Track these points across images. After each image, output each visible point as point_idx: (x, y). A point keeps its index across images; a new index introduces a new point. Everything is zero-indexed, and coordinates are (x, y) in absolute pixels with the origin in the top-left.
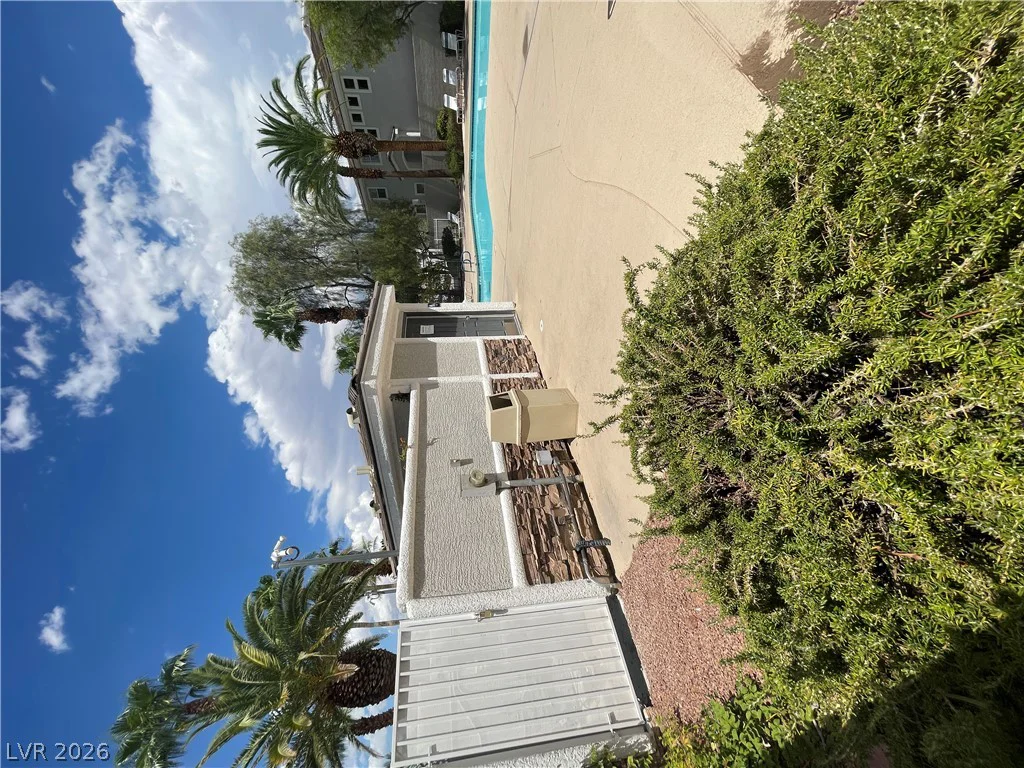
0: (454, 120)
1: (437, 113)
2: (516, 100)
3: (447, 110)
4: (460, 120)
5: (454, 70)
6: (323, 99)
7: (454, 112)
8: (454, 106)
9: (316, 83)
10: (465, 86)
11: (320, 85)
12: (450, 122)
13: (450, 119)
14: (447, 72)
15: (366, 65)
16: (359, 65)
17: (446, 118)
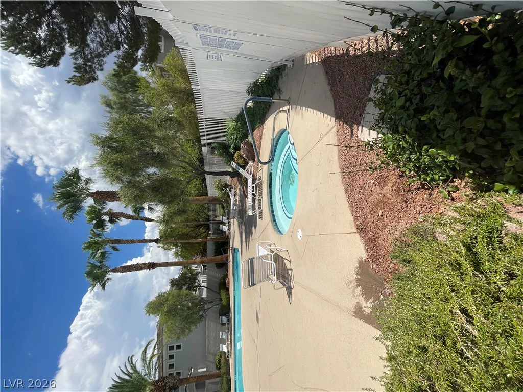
0: (225, 357)
1: (215, 355)
2: (256, 341)
3: (221, 352)
4: (228, 357)
5: (225, 332)
6: (155, 359)
7: (225, 352)
8: (225, 350)
9: (153, 352)
10: (231, 339)
11: (156, 352)
12: (223, 359)
13: (223, 357)
14: (222, 333)
15: (182, 337)
16: (179, 338)
17: (221, 357)
